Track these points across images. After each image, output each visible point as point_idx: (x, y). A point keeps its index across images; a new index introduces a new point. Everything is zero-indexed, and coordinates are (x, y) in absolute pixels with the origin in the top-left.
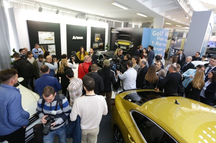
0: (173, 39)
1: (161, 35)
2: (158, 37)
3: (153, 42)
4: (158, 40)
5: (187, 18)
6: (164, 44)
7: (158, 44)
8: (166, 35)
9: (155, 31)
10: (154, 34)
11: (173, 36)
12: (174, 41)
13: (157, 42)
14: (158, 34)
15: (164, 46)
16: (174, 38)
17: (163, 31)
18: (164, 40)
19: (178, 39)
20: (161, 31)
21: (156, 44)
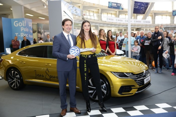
0: (39, 32)
1: (24, 25)
2: (21, 28)
3: (17, 34)
4: (22, 31)
5: (45, 7)
6: (29, 35)
7: (23, 35)
8: (30, 26)
9: (17, 22)
10: (16, 25)
11: (38, 28)
12: (41, 34)
13: (21, 34)
14: (20, 24)
15: (31, 37)
16: (40, 30)
17: (25, 21)
18: (29, 31)
19: (44, 32)
20: (23, 21)
21: (21, 35)
